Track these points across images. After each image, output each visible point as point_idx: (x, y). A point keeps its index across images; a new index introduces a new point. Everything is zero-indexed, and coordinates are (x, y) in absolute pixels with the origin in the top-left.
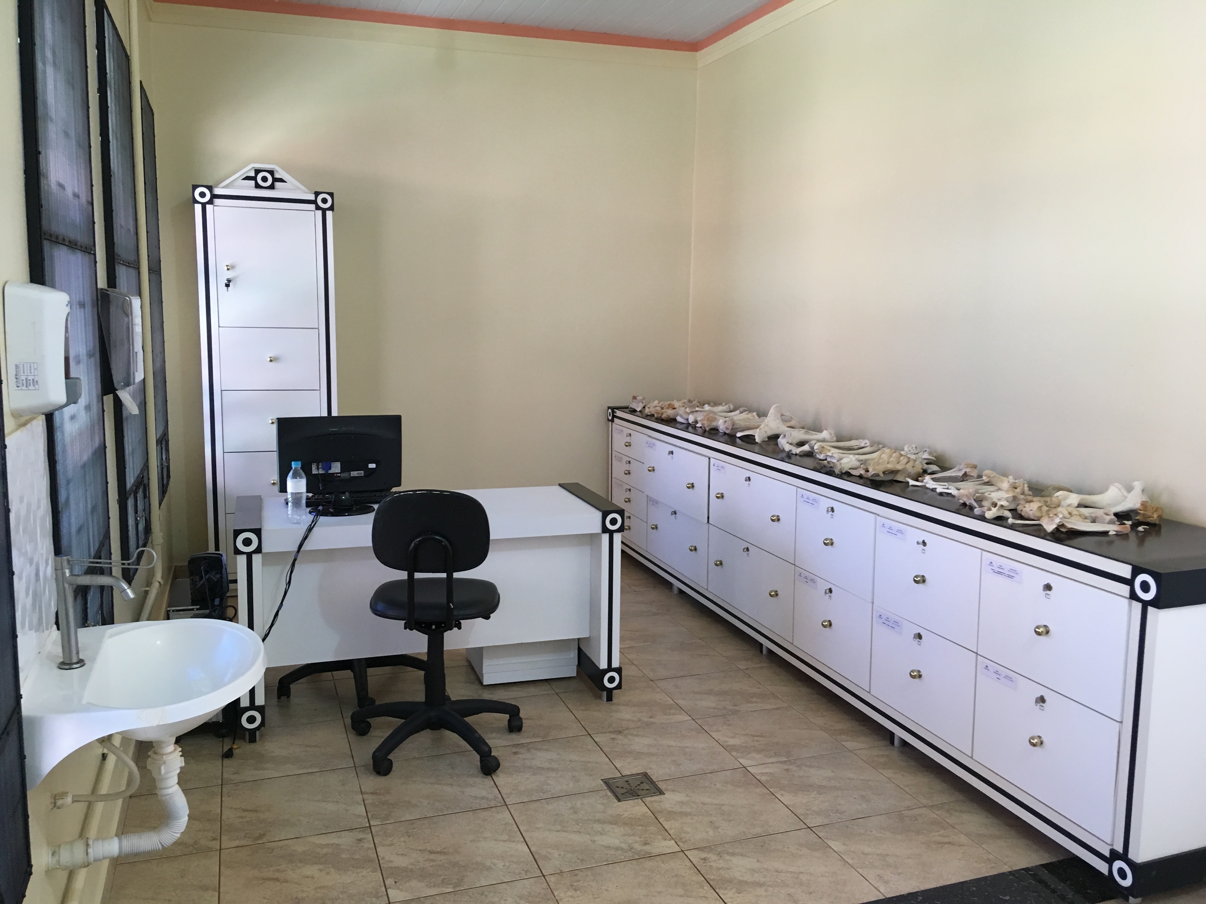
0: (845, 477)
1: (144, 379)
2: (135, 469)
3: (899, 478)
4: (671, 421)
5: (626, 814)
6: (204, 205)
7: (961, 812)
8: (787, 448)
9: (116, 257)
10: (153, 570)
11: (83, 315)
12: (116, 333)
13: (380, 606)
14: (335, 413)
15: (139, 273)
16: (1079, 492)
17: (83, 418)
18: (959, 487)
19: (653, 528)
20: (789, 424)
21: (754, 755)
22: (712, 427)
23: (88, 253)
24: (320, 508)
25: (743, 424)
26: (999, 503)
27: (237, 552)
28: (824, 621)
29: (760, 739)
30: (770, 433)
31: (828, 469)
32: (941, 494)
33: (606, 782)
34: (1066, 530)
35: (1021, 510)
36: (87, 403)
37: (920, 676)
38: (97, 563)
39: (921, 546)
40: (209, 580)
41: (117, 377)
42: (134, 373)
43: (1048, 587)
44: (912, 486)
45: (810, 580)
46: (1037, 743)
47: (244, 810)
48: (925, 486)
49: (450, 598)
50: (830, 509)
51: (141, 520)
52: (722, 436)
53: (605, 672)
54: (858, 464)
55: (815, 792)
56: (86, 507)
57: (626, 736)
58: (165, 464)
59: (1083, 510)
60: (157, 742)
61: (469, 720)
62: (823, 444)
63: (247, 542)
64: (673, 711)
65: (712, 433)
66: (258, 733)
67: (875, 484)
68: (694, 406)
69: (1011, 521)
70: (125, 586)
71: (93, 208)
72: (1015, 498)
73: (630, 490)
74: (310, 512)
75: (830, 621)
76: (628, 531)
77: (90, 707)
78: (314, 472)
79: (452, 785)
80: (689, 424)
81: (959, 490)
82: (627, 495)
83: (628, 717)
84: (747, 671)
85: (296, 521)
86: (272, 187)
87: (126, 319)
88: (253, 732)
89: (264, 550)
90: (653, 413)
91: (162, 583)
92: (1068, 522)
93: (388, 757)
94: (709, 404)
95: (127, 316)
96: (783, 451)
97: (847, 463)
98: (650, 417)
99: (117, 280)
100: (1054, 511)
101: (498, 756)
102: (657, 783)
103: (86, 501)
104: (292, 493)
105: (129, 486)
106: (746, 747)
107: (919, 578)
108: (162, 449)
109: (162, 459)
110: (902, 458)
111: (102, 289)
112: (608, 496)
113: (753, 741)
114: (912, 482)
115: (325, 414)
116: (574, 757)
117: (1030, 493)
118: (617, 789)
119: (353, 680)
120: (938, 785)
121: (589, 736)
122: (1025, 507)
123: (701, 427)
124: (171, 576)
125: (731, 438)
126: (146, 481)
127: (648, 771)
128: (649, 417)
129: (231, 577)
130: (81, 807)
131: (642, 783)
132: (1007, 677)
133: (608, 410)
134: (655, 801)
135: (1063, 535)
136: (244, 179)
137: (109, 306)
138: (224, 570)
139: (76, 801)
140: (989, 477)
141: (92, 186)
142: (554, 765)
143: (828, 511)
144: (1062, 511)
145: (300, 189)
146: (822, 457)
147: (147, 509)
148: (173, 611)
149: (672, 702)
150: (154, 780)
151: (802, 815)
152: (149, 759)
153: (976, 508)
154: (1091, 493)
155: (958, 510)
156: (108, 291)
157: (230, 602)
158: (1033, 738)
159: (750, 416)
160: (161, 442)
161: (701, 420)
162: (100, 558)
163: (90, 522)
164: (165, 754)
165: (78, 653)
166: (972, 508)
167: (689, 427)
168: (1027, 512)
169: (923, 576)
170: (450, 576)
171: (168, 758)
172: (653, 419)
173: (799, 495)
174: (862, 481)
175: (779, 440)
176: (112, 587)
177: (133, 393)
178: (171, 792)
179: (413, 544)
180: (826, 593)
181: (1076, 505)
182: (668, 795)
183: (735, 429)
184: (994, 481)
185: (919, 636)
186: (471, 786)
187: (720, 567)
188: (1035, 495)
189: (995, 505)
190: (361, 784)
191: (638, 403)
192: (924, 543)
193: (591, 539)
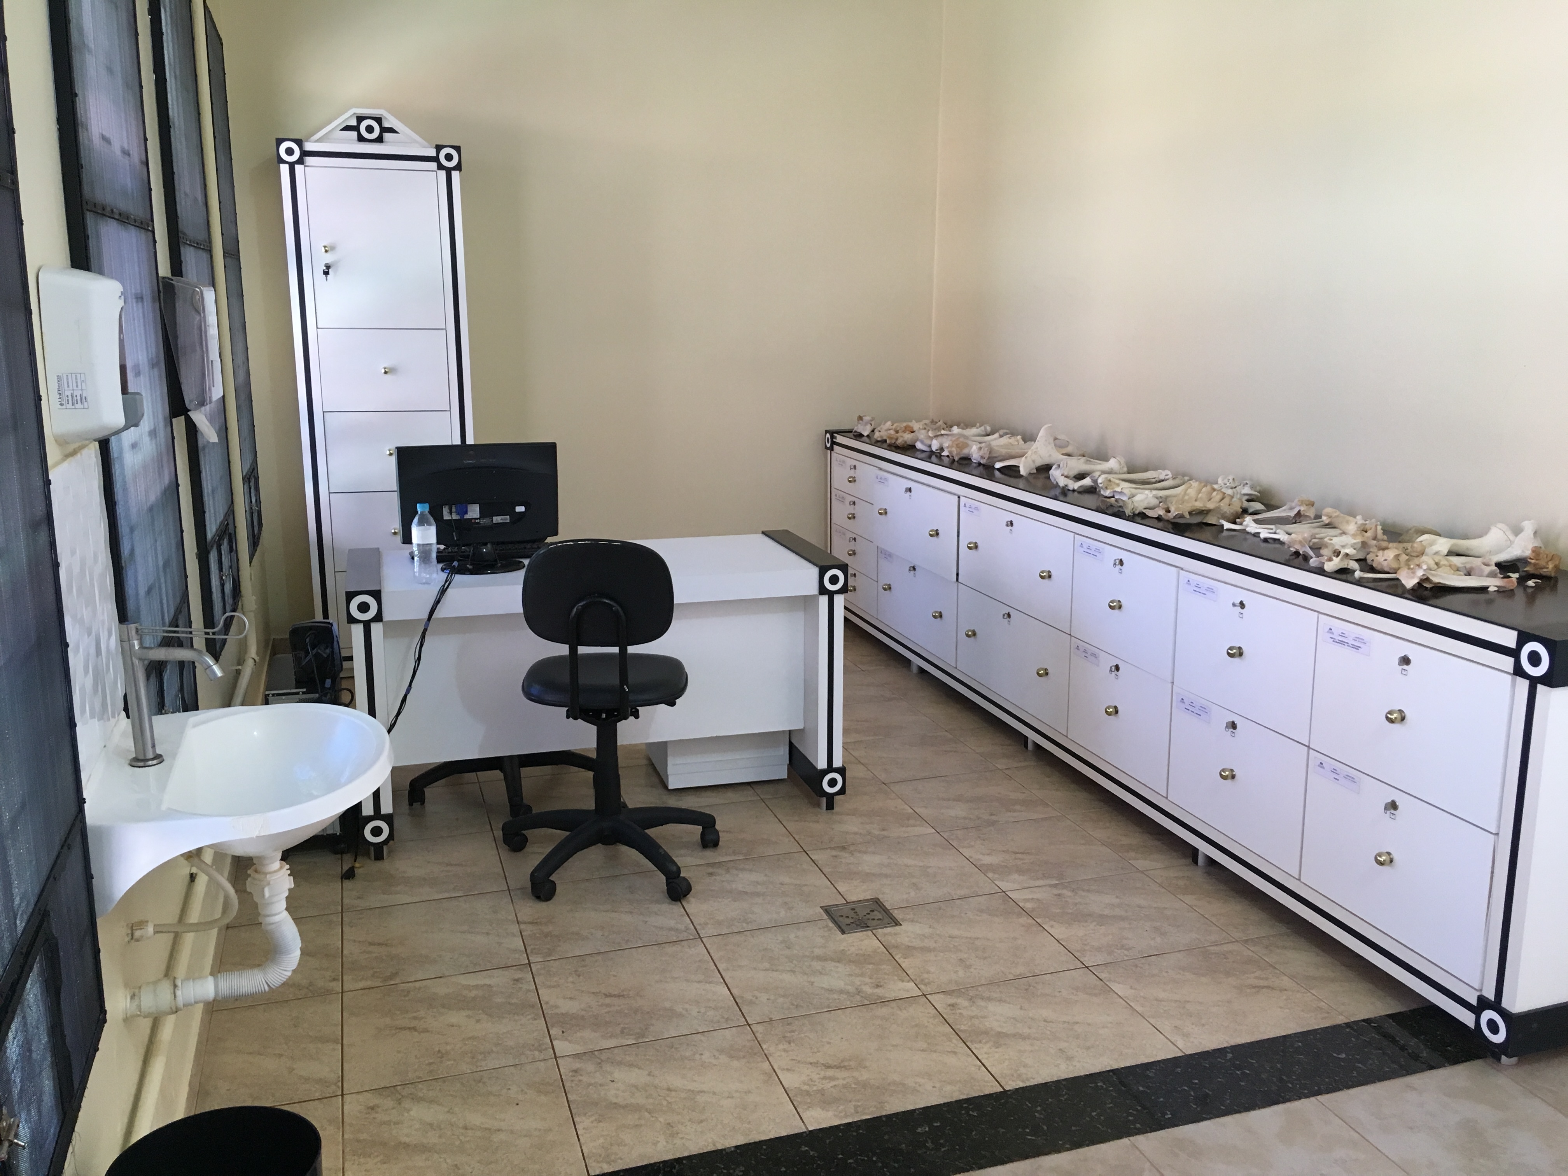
0: (1138, 519)
1: (224, 396)
2: (217, 514)
3: (1211, 520)
4: (908, 449)
5: (853, 949)
6: (292, 166)
7: (1284, 948)
8: (1062, 482)
9: (180, 235)
10: (246, 640)
11: (141, 311)
12: (184, 339)
13: (536, 689)
14: (470, 441)
15: (211, 257)
16: (1450, 535)
17: (148, 448)
18: (1290, 531)
19: (885, 589)
20: (1065, 451)
21: (1015, 876)
22: (962, 456)
23: (145, 229)
24: (455, 563)
25: (1003, 451)
26: (1343, 551)
27: (352, 620)
28: (1109, 707)
29: (1024, 856)
30: (1039, 462)
31: (1116, 510)
32: (1266, 540)
33: (827, 910)
34: (1432, 585)
35: (1373, 560)
36: (152, 428)
37: (1233, 777)
38: (175, 632)
39: (1239, 609)
40: (317, 655)
41: (189, 395)
42: (210, 389)
43: (1405, 661)
44: (1228, 530)
45: (1089, 653)
46: (1385, 860)
47: (371, 944)
48: (1245, 530)
49: (624, 679)
50: (1118, 561)
51: (228, 580)
52: (975, 468)
53: (825, 772)
54: (1156, 502)
55: (1094, 923)
56: (157, 561)
57: (851, 853)
58: (255, 508)
59: (1457, 561)
60: (257, 857)
61: (652, 832)
62: (1110, 477)
63: (364, 608)
64: (911, 822)
65: (963, 463)
66: (385, 848)
67: (1179, 527)
68: (939, 429)
69: (1358, 574)
70: (210, 661)
71: (148, 169)
72: (1364, 544)
73: (855, 539)
74: (443, 570)
75: (1116, 707)
76: (852, 593)
77: (172, 814)
78: (446, 516)
79: (631, 913)
80: (932, 451)
81: (1290, 534)
82: (852, 546)
83: (855, 829)
84: (1007, 772)
85: (424, 581)
86: (380, 140)
87: (198, 318)
88: (379, 847)
89: (386, 617)
90: (885, 438)
91: (257, 660)
92: (1433, 575)
93: (550, 878)
94: (958, 426)
95: (198, 312)
96: (1057, 485)
97: (1142, 501)
98: (881, 443)
99: (183, 265)
100: (1416, 561)
101: (689, 877)
102: (891, 911)
103: (156, 554)
104: (418, 545)
105: (209, 536)
106: (1006, 867)
107: (1234, 651)
108: (250, 489)
109: (251, 502)
110: (1215, 493)
111: (163, 278)
112: (827, 548)
113: (1016, 859)
114: (1227, 525)
115: (457, 442)
116: (786, 879)
117: (1385, 537)
118: (841, 919)
119: (503, 783)
120: (1255, 915)
121: (804, 853)
122: (1377, 556)
123: (948, 456)
124: (269, 652)
125: (987, 470)
126: (231, 530)
127: (880, 897)
128: (879, 444)
129: (344, 653)
130: (166, 939)
131: (872, 911)
132: (1348, 777)
133: (826, 433)
134: (890, 934)
135: (1426, 593)
136: (343, 129)
137: (174, 300)
138: (335, 643)
139: (158, 932)
140: (1330, 517)
141: (146, 139)
142: (760, 889)
143: (1115, 564)
144: (1427, 561)
145: (416, 142)
146: (1107, 493)
147: (235, 565)
148: (273, 695)
149: (910, 811)
150: (256, 906)
151: (1078, 951)
152: (249, 879)
153: (1312, 558)
154: (1466, 537)
155: (1287, 561)
156: (172, 280)
157: (345, 684)
158: (1380, 855)
159: (1013, 440)
160: (249, 479)
161: (948, 447)
162: (177, 626)
163: (163, 580)
164: (270, 873)
165: (154, 746)
166: (1306, 558)
167: (932, 456)
168: (1380, 563)
169: (1240, 648)
170: (623, 650)
171: (274, 878)
172: (885, 445)
173: (1077, 544)
174: (1160, 525)
175: (1051, 472)
176: (193, 663)
177: (210, 414)
178: (277, 921)
179: (575, 610)
180: (1111, 670)
181: (1446, 552)
182: (905, 926)
183: (993, 459)
184: (1336, 522)
185: (1233, 726)
186: (656, 914)
187: (972, 639)
188: (1390, 541)
189: (1337, 553)
190: (517, 912)
191: (866, 424)
192: (1242, 605)
193: (805, 603)
